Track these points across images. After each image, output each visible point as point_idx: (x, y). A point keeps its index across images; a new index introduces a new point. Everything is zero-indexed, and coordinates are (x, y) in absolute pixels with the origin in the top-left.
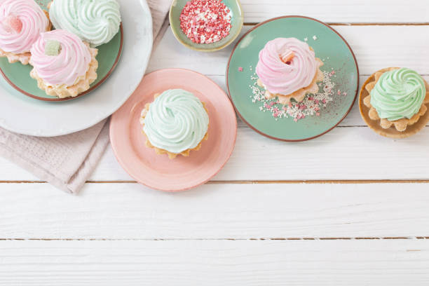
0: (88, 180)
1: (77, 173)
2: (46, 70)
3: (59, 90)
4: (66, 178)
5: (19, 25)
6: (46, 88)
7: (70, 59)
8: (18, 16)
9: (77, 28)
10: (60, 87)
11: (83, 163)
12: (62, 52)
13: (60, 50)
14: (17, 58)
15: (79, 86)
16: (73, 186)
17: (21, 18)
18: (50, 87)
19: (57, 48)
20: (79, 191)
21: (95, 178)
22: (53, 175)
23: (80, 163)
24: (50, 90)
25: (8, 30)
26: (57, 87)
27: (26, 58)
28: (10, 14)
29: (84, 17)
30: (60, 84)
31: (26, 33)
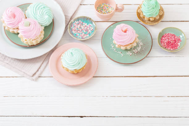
0: (40, 76)
1: (35, 73)
2: (24, 32)
3: (29, 41)
4: (32, 75)
5: (14, 16)
6: (24, 41)
7: (33, 28)
8: (14, 13)
9: (36, 19)
10: (30, 40)
11: (38, 70)
12: (31, 25)
13: (30, 25)
14: (13, 30)
15: (36, 40)
16: (34, 78)
17: (15, 14)
18: (26, 40)
19: (29, 24)
20: (36, 80)
21: (42, 75)
22: (26, 74)
23: (36, 70)
24: (26, 41)
25: (10, 18)
26: (28, 40)
27: (17, 30)
28: (11, 12)
29: (39, 14)
30: (30, 38)
31: (17, 19)
